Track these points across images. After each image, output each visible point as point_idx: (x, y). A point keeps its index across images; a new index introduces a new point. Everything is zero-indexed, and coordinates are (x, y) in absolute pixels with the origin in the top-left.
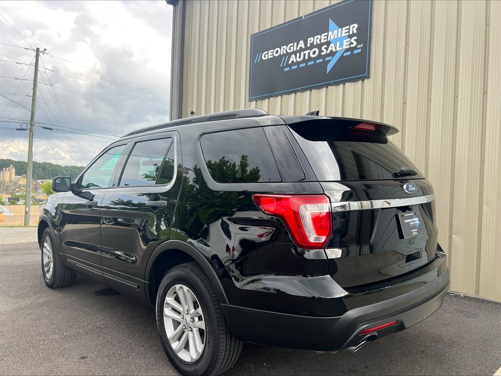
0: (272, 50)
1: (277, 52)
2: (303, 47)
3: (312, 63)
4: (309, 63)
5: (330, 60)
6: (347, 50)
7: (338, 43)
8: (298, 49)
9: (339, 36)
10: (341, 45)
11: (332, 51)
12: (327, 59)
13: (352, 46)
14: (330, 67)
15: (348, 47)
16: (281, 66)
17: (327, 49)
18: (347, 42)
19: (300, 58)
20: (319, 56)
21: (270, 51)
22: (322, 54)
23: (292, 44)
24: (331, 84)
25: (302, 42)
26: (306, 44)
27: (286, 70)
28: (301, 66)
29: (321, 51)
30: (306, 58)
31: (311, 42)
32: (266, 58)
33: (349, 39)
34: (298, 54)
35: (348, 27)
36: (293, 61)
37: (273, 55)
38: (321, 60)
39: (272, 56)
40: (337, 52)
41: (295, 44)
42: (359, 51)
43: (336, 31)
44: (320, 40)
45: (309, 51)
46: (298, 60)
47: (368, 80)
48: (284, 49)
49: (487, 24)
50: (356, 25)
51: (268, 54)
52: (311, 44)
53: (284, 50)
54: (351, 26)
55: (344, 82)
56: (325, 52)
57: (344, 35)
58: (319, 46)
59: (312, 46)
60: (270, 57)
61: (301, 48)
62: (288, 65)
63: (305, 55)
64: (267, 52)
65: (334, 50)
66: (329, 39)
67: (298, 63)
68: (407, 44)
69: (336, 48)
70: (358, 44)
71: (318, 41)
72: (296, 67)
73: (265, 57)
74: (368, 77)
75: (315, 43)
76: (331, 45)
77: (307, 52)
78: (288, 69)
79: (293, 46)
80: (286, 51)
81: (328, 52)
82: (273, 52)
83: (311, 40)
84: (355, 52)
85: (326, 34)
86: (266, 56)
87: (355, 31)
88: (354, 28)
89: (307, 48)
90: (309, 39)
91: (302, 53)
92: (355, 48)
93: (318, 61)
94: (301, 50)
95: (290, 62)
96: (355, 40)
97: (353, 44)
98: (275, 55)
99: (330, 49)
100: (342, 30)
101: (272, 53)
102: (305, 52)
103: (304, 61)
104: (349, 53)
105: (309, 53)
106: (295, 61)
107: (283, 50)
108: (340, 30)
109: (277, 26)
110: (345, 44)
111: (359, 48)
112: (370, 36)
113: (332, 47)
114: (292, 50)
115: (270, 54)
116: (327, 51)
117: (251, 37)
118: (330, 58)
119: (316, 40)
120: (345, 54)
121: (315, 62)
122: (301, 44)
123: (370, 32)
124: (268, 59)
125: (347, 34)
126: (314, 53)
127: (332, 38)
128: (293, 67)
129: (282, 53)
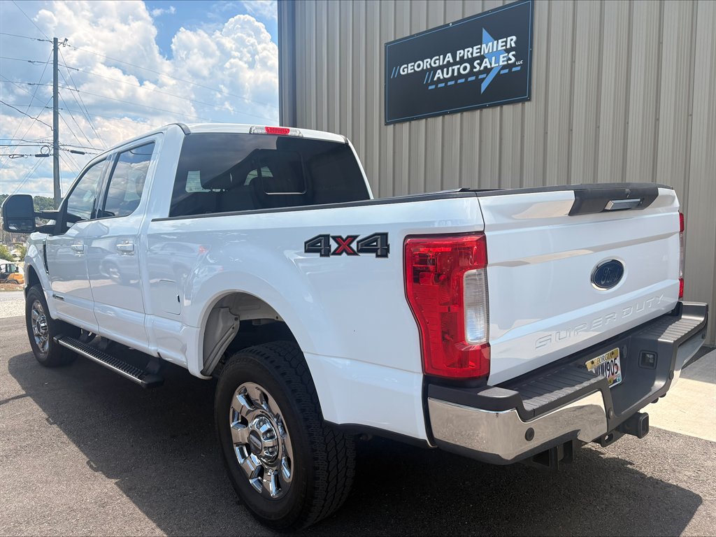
0: (413, 64)
1: (419, 66)
2: (451, 61)
3: (463, 80)
4: (459, 81)
5: (484, 79)
6: (504, 67)
7: (494, 58)
8: (445, 63)
9: (495, 50)
10: (497, 61)
11: (486, 67)
12: (480, 77)
13: (509, 62)
14: (484, 86)
15: (506, 63)
16: (425, 83)
17: (480, 64)
18: (503, 57)
19: (447, 74)
20: (471, 73)
21: (410, 65)
22: (475, 70)
23: (438, 57)
24: (485, 107)
25: (449, 55)
26: (454, 57)
27: (430, 88)
28: (449, 83)
29: (473, 67)
30: (456, 74)
31: (461, 55)
32: (406, 73)
33: (506, 54)
34: (445, 70)
35: (505, 39)
36: (439, 78)
37: (414, 69)
38: (473, 78)
39: (413, 71)
40: (492, 69)
41: (442, 57)
42: (519, 68)
43: (490, 44)
44: (472, 54)
45: (459, 66)
46: (446, 76)
47: (529, 103)
48: (427, 62)
49: (660, 43)
50: (514, 38)
51: (407, 67)
52: (460, 57)
53: (428, 64)
54: (509, 39)
55: (501, 105)
56: (477, 69)
57: (500, 48)
58: (471, 61)
59: (462, 60)
60: (409, 72)
61: (449, 62)
62: (433, 82)
63: (453, 70)
64: (406, 66)
65: (489, 67)
66: (482, 53)
67: (445, 80)
68: (573, 62)
69: (491, 65)
70: (517, 60)
71: (469, 54)
72: (443, 85)
73: (404, 71)
74: (529, 99)
75: (466, 57)
76: (485, 60)
77: (456, 68)
78: (433, 87)
79: (439, 59)
80: (430, 64)
81: (482, 68)
82: (414, 66)
83: (460, 53)
84: (514, 69)
85: (479, 46)
86: (406, 70)
87: (513, 45)
88: (512, 41)
89: (455, 63)
90: (458, 52)
91: (450, 69)
92: (514, 65)
93: (470, 79)
94: (449, 65)
95: (435, 79)
96: (513, 55)
97: (510, 59)
98: (417, 69)
99: (484, 65)
100: (498, 43)
101: (412, 67)
102: (453, 67)
103: (452, 78)
104: (506, 71)
105: (459, 69)
106: (442, 78)
107: (426, 64)
108: (495, 42)
109: (417, 34)
110: (501, 59)
111: (518, 65)
112: (531, 52)
113: (486, 63)
114: (437, 65)
115: (410, 68)
116: (480, 67)
117: (385, 47)
118: (484, 76)
119: (466, 53)
120: (502, 72)
121: (466, 80)
122: (449, 57)
123: (532, 47)
124: (408, 74)
125: (504, 48)
126: (465, 69)
127: (486, 52)
128: (440, 85)
129: (425, 68)
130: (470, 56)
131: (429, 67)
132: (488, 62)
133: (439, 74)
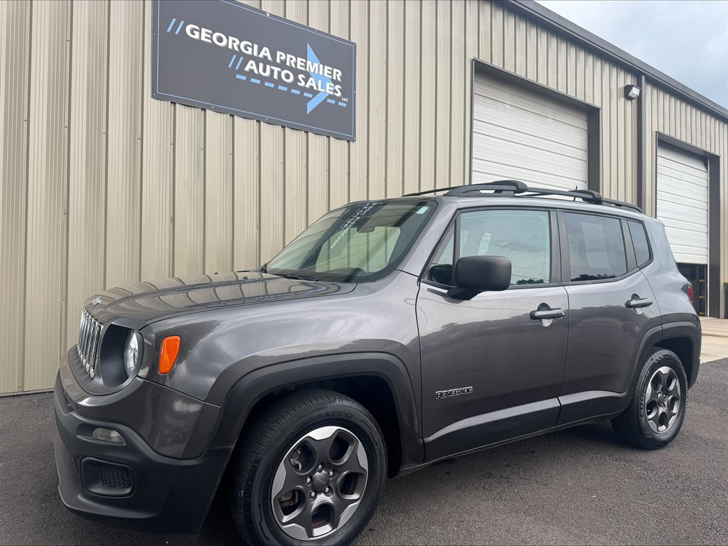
0: (210, 31)
1: (220, 40)
2: (270, 58)
3: (284, 89)
4: (281, 88)
5: (310, 98)
6: (330, 97)
7: (320, 82)
8: (261, 56)
9: (321, 73)
10: (324, 87)
11: (311, 87)
12: (306, 94)
13: (336, 94)
14: (311, 106)
15: (332, 93)
16: (230, 66)
17: (306, 81)
18: (330, 86)
19: (265, 71)
20: (295, 84)
21: (204, 30)
22: (299, 83)
23: (250, 44)
24: (312, 131)
25: (267, 50)
26: (274, 56)
27: (238, 76)
28: (268, 85)
29: (296, 80)
30: (276, 76)
31: (283, 58)
32: (196, 36)
33: (333, 85)
34: (261, 65)
35: (331, 69)
36: (252, 71)
37: (212, 40)
38: (298, 92)
39: (209, 41)
40: (319, 92)
41: (256, 46)
42: (344, 105)
43: (316, 65)
44: (296, 64)
45: (279, 69)
46: (262, 73)
47: (354, 143)
48: (234, 42)
50: (339, 72)
51: (200, 32)
52: (281, 60)
53: (235, 45)
54: (335, 70)
55: (329, 135)
56: (302, 84)
57: (326, 75)
58: (296, 72)
59: (283, 65)
60: (203, 39)
61: (265, 57)
62: (243, 72)
63: (272, 71)
64: (197, 28)
65: (315, 88)
66: (308, 70)
67: (259, 76)
69: (317, 87)
70: (343, 95)
71: (292, 62)
72: (258, 82)
73: (192, 33)
74: (354, 140)
75: (288, 64)
76: (311, 79)
77: (276, 70)
78: (243, 77)
79: (253, 48)
80: (239, 47)
81: (307, 86)
82: (212, 35)
83: (281, 56)
84: (340, 104)
85: (304, 60)
86: (196, 33)
87: (339, 79)
88: (338, 74)
89: (274, 63)
90: (279, 53)
91: (268, 67)
92: (340, 99)
93: (294, 91)
94: (265, 61)
95: (247, 69)
96: (339, 89)
97: (335, 91)
98: (215, 41)
99: (309, 83)
100: (324, 68)
101: (209, 36)
102: (272, 67)
103: (270, 79)
104: (333, 102)
105: (279, 73)
106: (256, 72)
107: (232, 42)
108: (321, 66)
110: (328, 88)
111: (345, 102)
112: (355, 94)
113: (312, 83)
114: (249, 52)
115: (204, 34)
116: (306, 83)
118: (310, 96)
119: (290, 60)
120: (329, 101)
121: (289, 90)
122: (266, 52)
123: (355, 90)
124: (200, 41)
125: (330, 77)
126: (287, 76)
127: (312, 70)
128: (253, 80)
129: (230, 47)
130: (293, 66)
131: (236, 49)
132: (313, 81)
133: (251, 65)
